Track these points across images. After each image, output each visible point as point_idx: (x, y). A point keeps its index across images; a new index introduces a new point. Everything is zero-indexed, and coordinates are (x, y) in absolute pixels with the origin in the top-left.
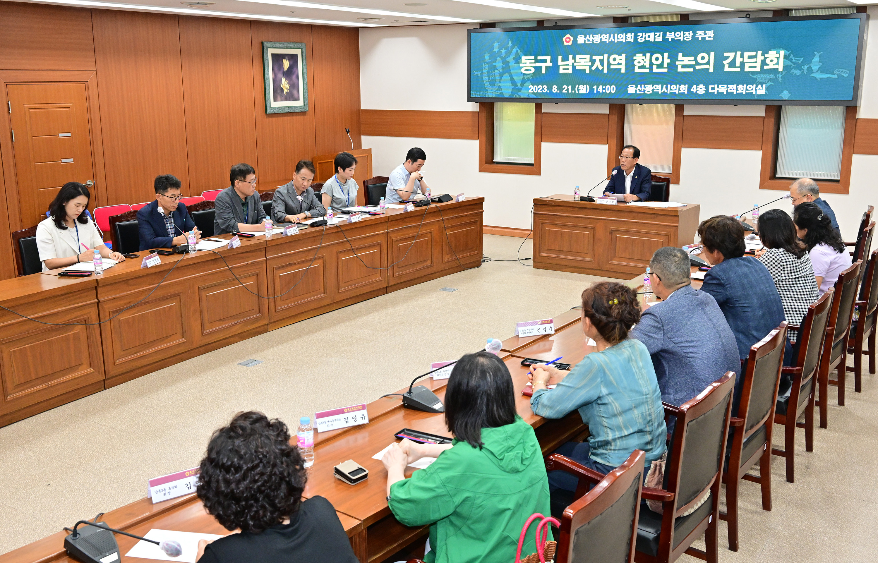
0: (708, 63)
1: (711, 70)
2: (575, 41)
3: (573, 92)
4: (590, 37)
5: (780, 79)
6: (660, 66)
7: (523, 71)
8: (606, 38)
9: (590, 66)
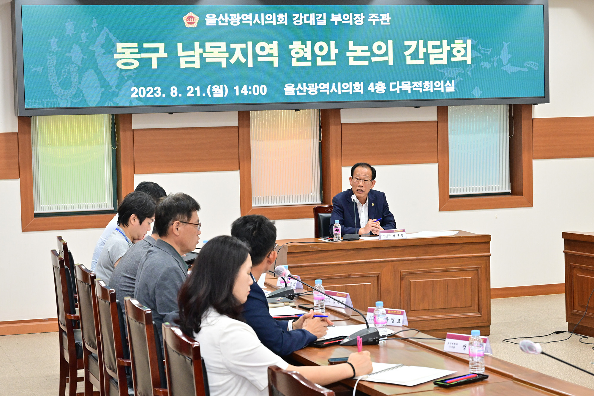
0: (386, 54)
1: (391, 63)
2: (202, 22)
3: (204, 95)
4: (224, 17)
5: (469, 74)
6: (326, 58)
7: (119, 64)
8: (248, 19)
9: (227, 58)
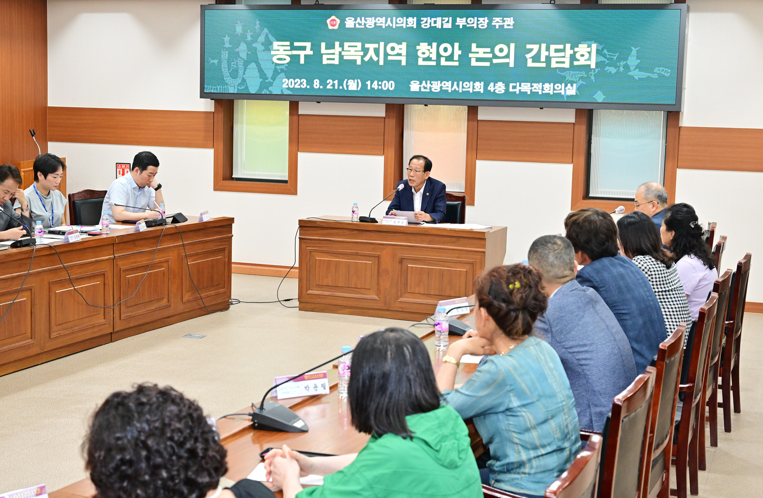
1: (512, 65)
2: (343, 25)
3: (341, 87)
4: (361, 20)
5: (593, 78)
6: (450, 58)
7: (275, 59)
8: (381, 21)
9: (361, 56)
